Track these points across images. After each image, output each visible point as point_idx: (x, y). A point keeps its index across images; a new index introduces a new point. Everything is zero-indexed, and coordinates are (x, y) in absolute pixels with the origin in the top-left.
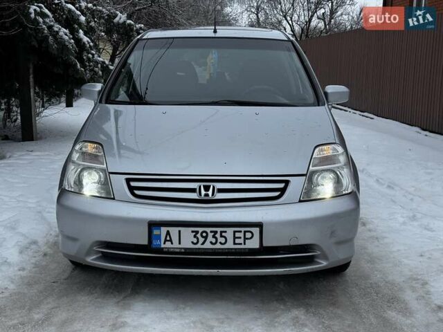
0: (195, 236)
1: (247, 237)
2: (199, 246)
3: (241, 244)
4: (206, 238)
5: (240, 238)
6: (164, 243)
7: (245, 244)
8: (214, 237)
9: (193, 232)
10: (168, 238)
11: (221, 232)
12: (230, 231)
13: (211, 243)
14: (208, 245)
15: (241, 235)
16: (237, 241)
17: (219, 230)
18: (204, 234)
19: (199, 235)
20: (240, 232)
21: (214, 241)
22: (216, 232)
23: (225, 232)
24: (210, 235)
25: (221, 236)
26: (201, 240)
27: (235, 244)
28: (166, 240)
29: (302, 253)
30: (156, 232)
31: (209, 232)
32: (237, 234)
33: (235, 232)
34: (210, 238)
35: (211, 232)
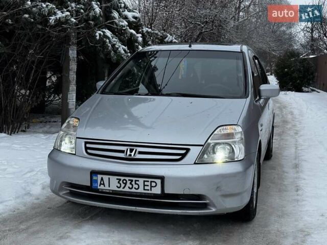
0: (119, 182)
1: (152, 185)
2: (121, 189)
3: (148, 190)
4: (126, 184)
5: (148, 186)
6: (100, 186)
7: (151, 190)
8: (131, 183)
9: (117, 179)
10: (102, 183)
11: (136, 181)
12: (141, 181)
13: (129, 187)
14: (127, 189)
15: (149, 184)
16: (146, 188)
17: (134, 179)
18: (125, 182)
19: (121, 182)
20: (148, 181)
21: (131, 186)
22: (132, 181)
23: (138, 181)
24: (129, 182)
25: (136, 184)
26: (123, 185)
27: (144, 189)
28: (101, 184)
29: (197, 200)
30: (95, 178)
31: (127, 180)
32: (146, 183)
33: (144, 181)
34: (128, 185)
35: (129, 180)
